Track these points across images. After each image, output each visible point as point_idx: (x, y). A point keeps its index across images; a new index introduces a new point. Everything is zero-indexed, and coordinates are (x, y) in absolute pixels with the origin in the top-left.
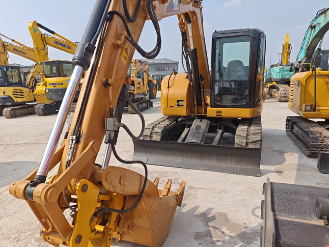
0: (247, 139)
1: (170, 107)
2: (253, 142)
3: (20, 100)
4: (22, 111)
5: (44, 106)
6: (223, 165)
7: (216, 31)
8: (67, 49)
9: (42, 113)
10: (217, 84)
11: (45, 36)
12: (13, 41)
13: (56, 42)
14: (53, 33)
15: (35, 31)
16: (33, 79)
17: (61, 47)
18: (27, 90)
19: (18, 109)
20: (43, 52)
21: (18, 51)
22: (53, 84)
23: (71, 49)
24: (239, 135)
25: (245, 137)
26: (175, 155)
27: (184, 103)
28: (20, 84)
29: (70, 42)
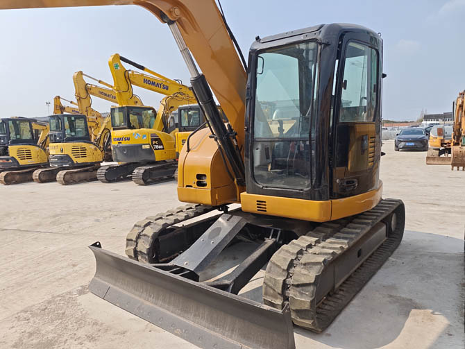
1: (187, 186)
3: (80, 160)
4: (82, 176)
7: (258, 38)
8: (162, 90)
9: (104, 179)
10: (259, 146)
11: (130, 72)
12: (100, 82)
13: (145, 81)
14: (142, 68)
15: (116, 66)
16: (105, 131)
17: (153, 87)
18: (93, 147)
19: (77, 172)
20: (127, 95)
21: (106, 95)
22: (118, 139)
23: (167, 89)
27: (208, 181)
28: (87, 139)
29: (167, 79)
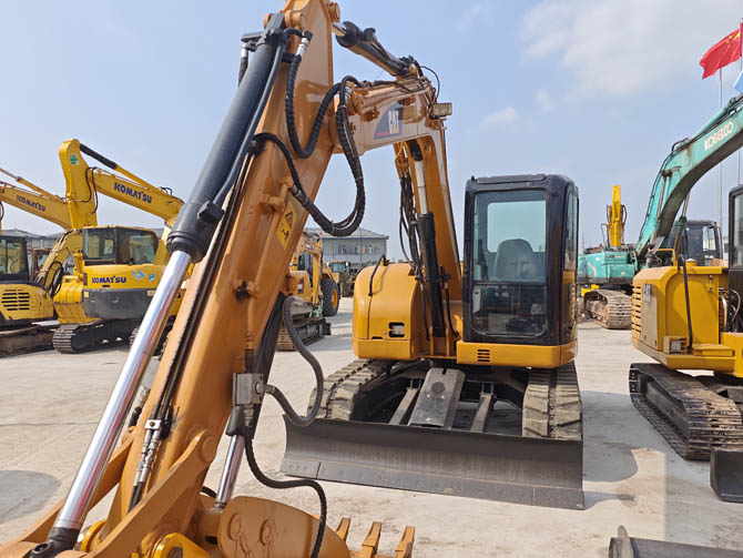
0: (550, 418)
1: (374, 338)
2: (563, 425)
3: (17, 315)
4: (20, 342)
5: (74, 331)
6: (499, 481)
7: (473, 178)
8: (141, 202)
9: (68, 347)
10: (478, 289)
11: (95, 171)
12: (19, 180)
13: (117, 187)
14: (113, 165)
15: (73, 160)
16: (56, 267)
17: (128, 197)
18: (40, 292)
19: (10, 336)
20: (85, 208)
21: (29, 202)
22: (102, 280)
23: (150, 202)
24: (530, 408)
25: (544, 413)
26: (385, 457)
27: (406, 330)
28: (24, 277)
29: (149, 187)
